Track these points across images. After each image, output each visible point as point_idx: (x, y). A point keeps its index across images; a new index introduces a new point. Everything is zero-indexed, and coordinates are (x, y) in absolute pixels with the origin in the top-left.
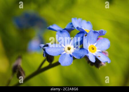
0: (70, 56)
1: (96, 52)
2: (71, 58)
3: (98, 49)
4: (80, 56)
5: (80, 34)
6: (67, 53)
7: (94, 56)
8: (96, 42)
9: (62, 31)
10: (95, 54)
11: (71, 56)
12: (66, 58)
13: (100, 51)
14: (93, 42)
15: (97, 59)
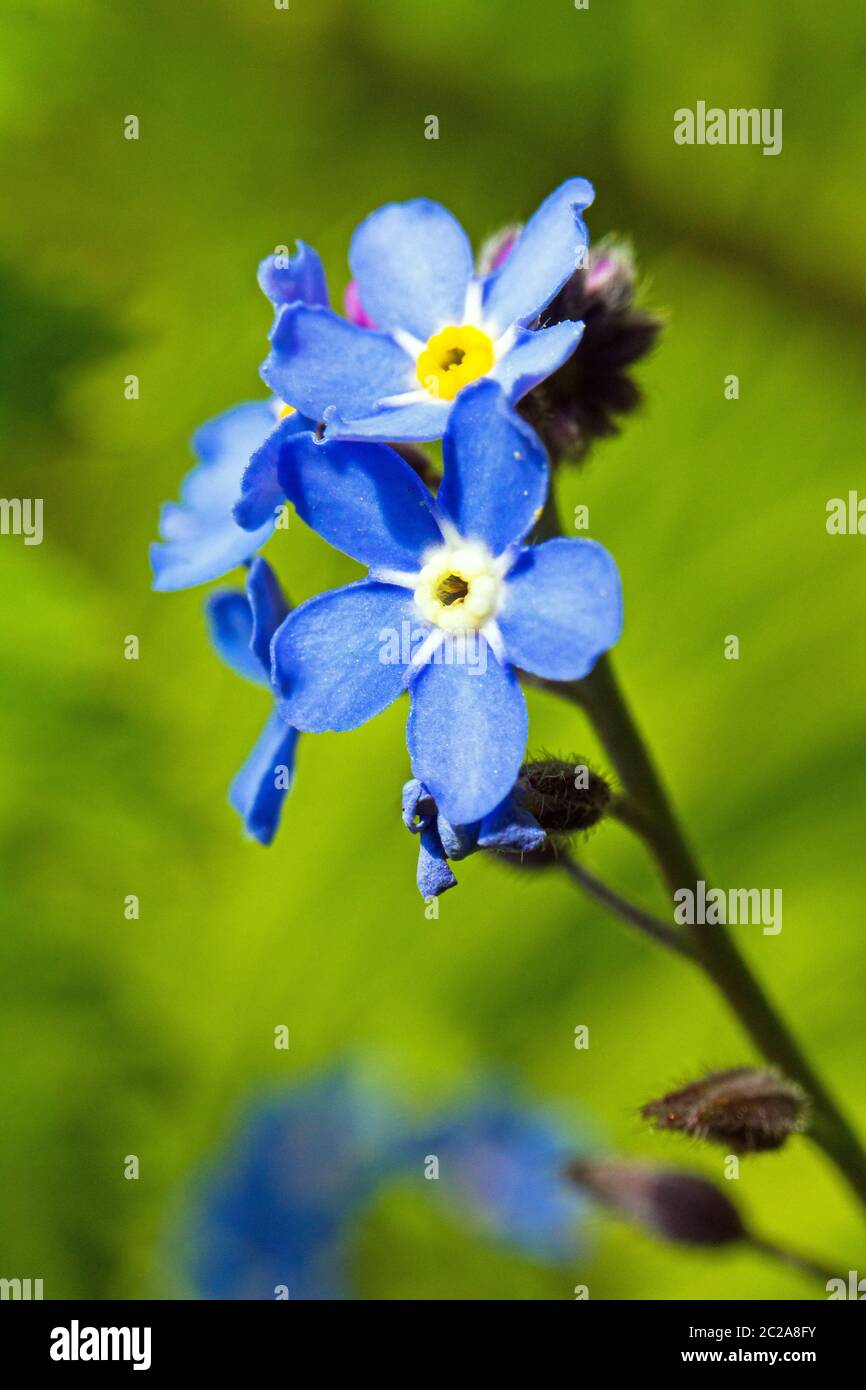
0: (529, 576)
1: (491, 328)
2: (540, 565)
3: (458, 309)
4: (521, 463)
5: (311, 496)
6: (501, 605)
7: (523, 340)
8: (390, 340)
9: (280, 672)
10: (510, 337)
11: (523, 565)
12: (544, 611)
13: (474, 294)
14: (385, 363)
15: (554, 313)
